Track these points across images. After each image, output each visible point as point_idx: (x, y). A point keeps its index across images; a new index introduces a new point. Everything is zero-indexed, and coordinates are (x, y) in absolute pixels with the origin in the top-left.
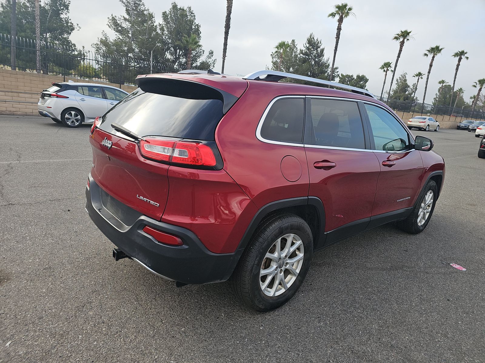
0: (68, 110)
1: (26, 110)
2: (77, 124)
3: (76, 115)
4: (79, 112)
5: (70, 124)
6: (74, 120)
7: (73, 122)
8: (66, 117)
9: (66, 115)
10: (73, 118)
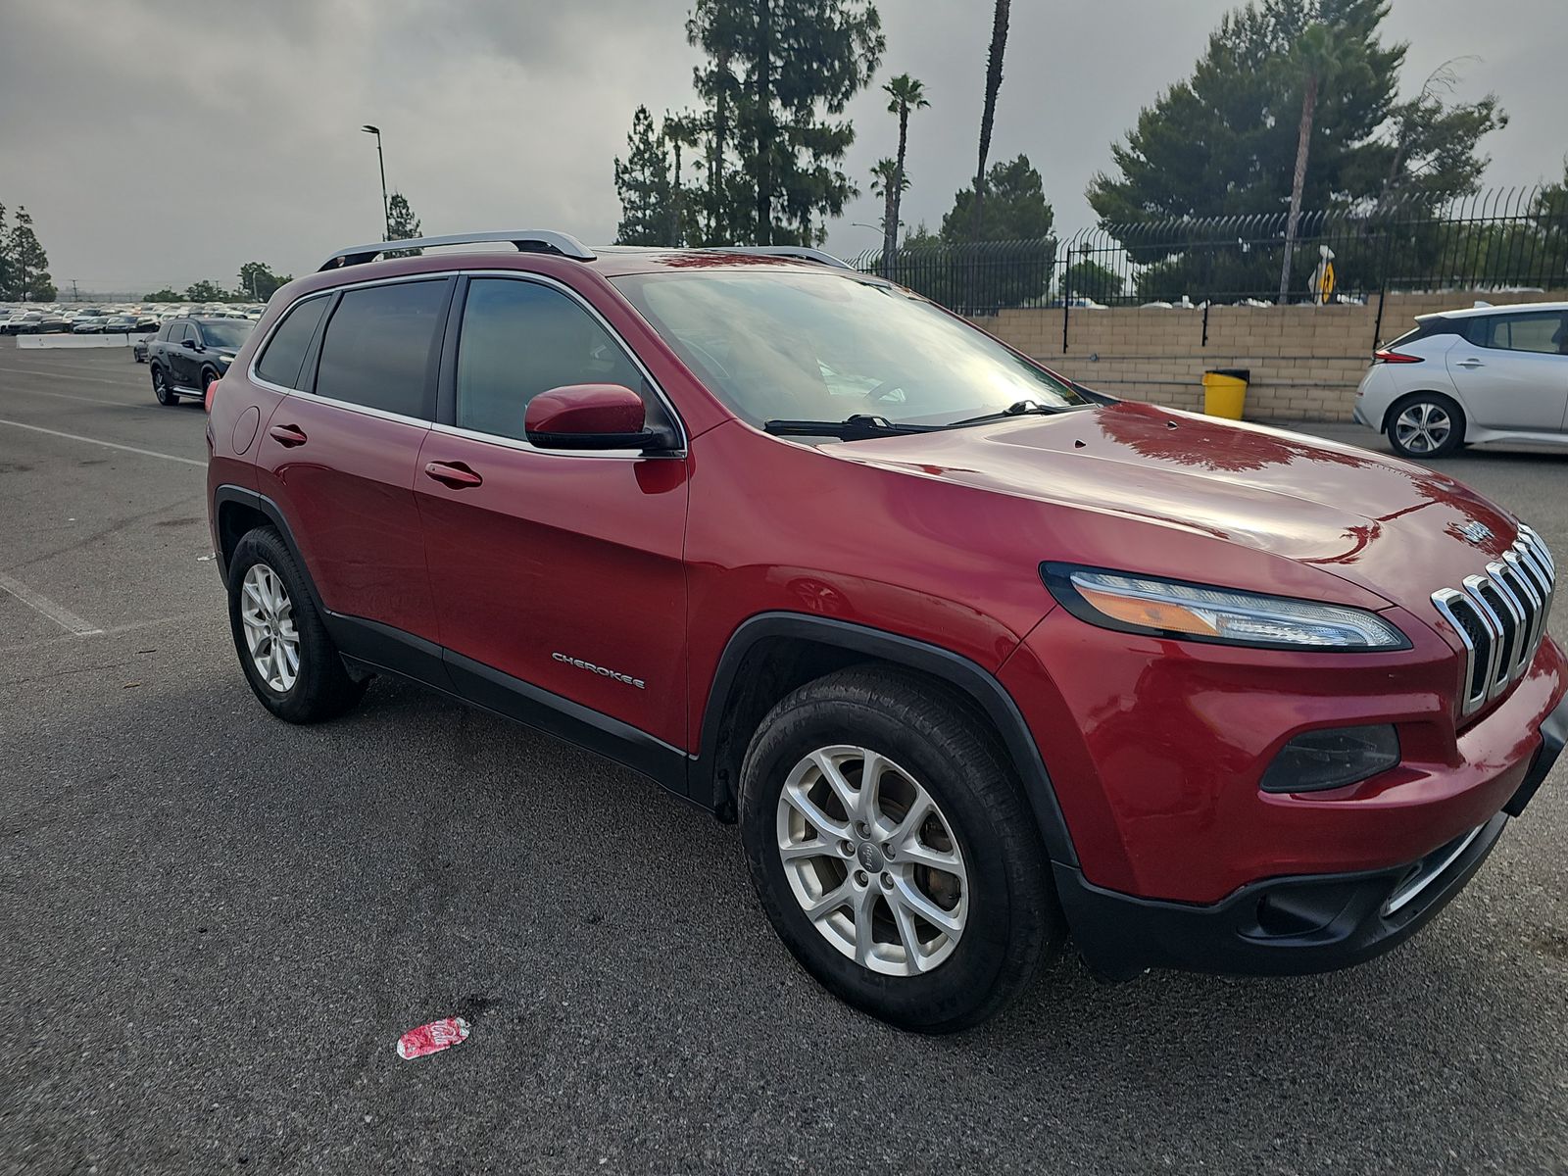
0: (1409, 401)
1: (1307, 404)
2: (1433, 445)
3: (1435, 417)
4: (1447, 404)
5: (1407, 446)
6: (1426, 434)
7: (1420, 438)
8: (1400, 422)
9: (1403, 416)
10: (1423, 426)
